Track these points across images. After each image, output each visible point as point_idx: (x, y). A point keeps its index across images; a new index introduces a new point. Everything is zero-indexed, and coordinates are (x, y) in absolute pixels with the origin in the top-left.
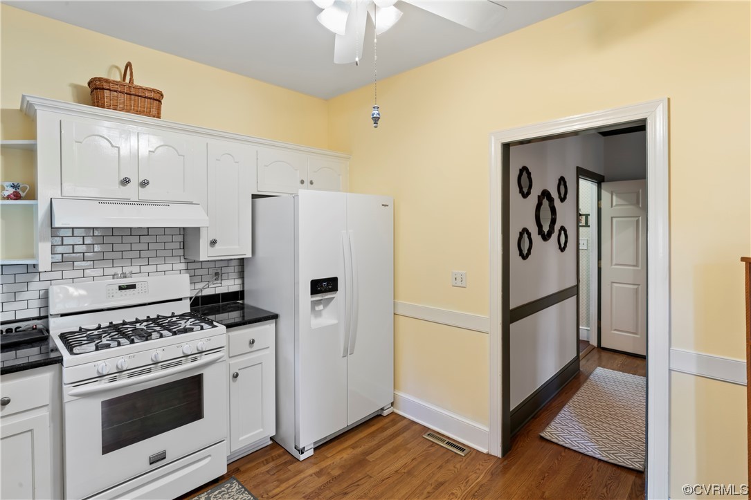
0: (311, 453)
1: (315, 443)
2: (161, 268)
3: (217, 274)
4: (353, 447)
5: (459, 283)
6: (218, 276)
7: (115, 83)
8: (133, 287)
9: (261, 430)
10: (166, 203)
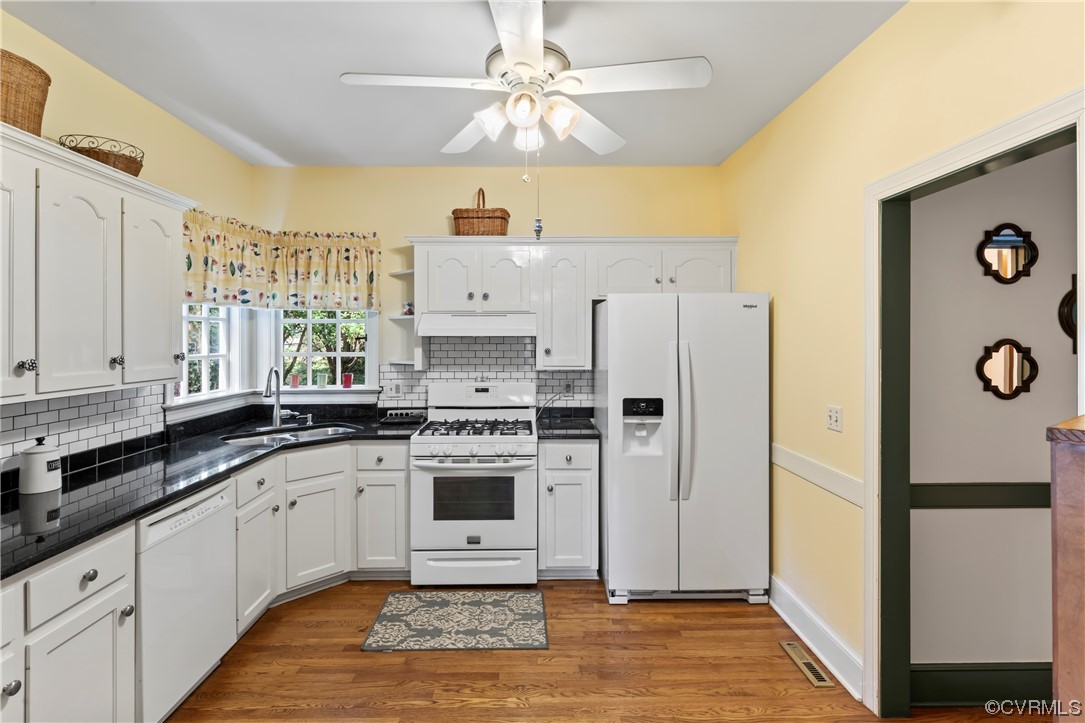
0: (624, 601)
1: (631, 592)
2: (514, 375)
3: (568, 386)
4: (676, 616)
5: (834, 426)
6: (568, 388)
7: (473, 210)
8: (486, 390)
9: (580, 557)
10: (503, 314)
